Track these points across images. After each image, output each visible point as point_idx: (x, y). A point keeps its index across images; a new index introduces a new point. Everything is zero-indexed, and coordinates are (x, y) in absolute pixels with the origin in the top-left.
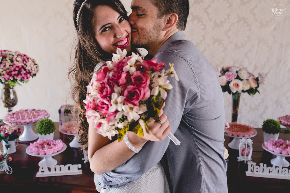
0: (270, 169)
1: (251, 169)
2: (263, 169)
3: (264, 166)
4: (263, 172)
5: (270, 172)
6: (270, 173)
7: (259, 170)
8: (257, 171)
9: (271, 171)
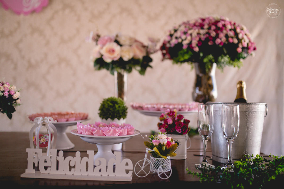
0: (70, 161)
1: (34, 164)
2: (58, 162)
3: (58, 155)
4: (57, 169)
5: (70, 168)
6: (73, 169)
7: (50, 166)
8: (46, 168)
9: (72, 165)
